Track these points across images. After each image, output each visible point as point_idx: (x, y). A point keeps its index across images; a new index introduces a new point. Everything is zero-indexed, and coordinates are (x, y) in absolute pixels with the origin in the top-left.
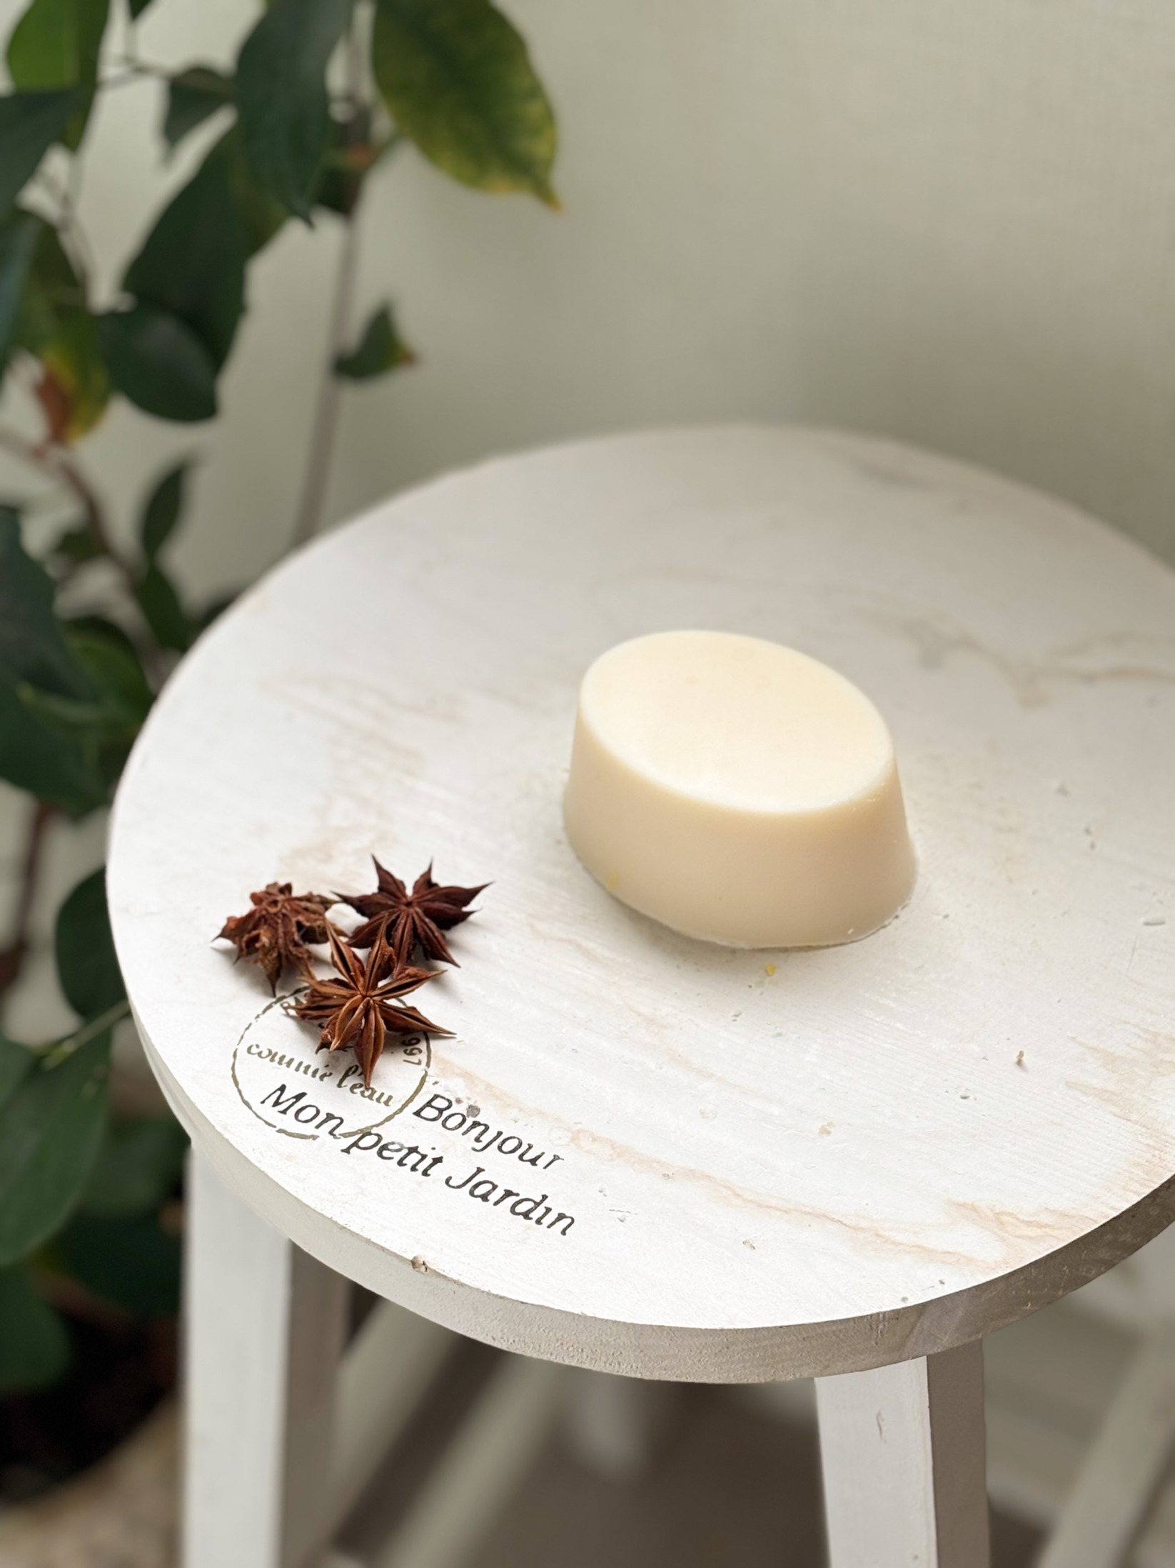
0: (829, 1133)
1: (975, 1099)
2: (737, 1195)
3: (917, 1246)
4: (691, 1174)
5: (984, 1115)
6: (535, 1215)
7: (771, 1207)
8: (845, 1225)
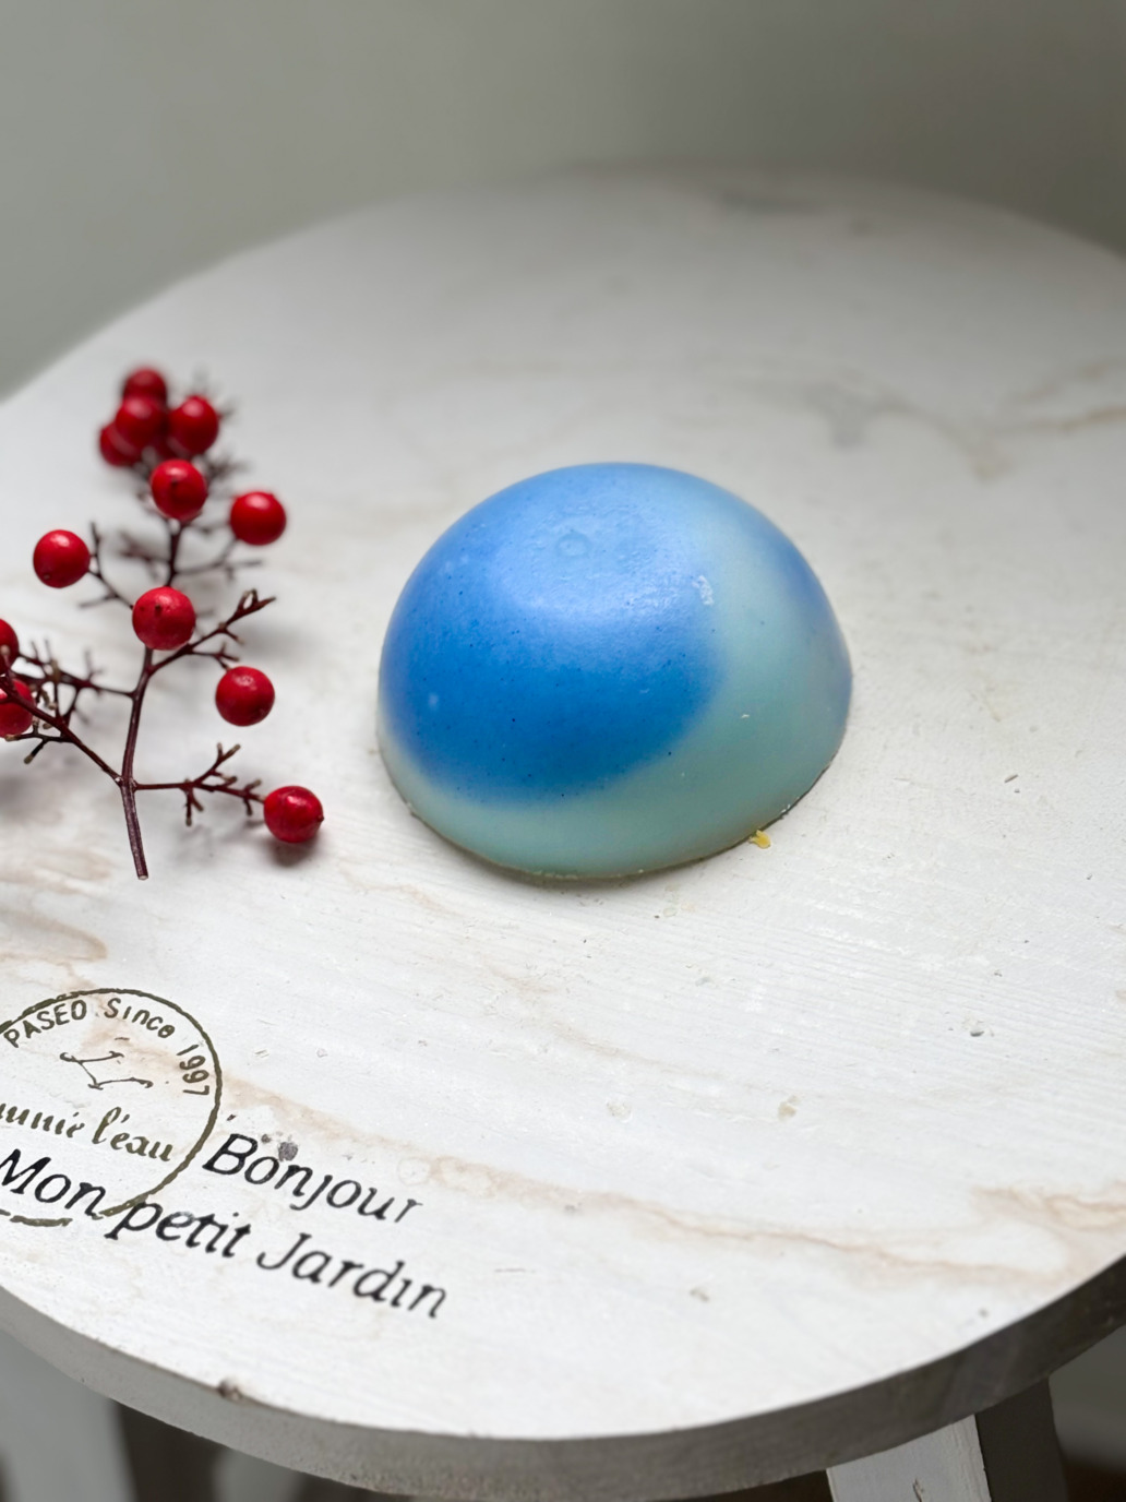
0: (792, 1113)
1: (993, 1035)
2: (674, 1223)
3: (939, 1264)
4: (607, 1201)
5: (1007, 1056)
6: (389, 1294)
7: (722, 1234)
8: (834, 1246)
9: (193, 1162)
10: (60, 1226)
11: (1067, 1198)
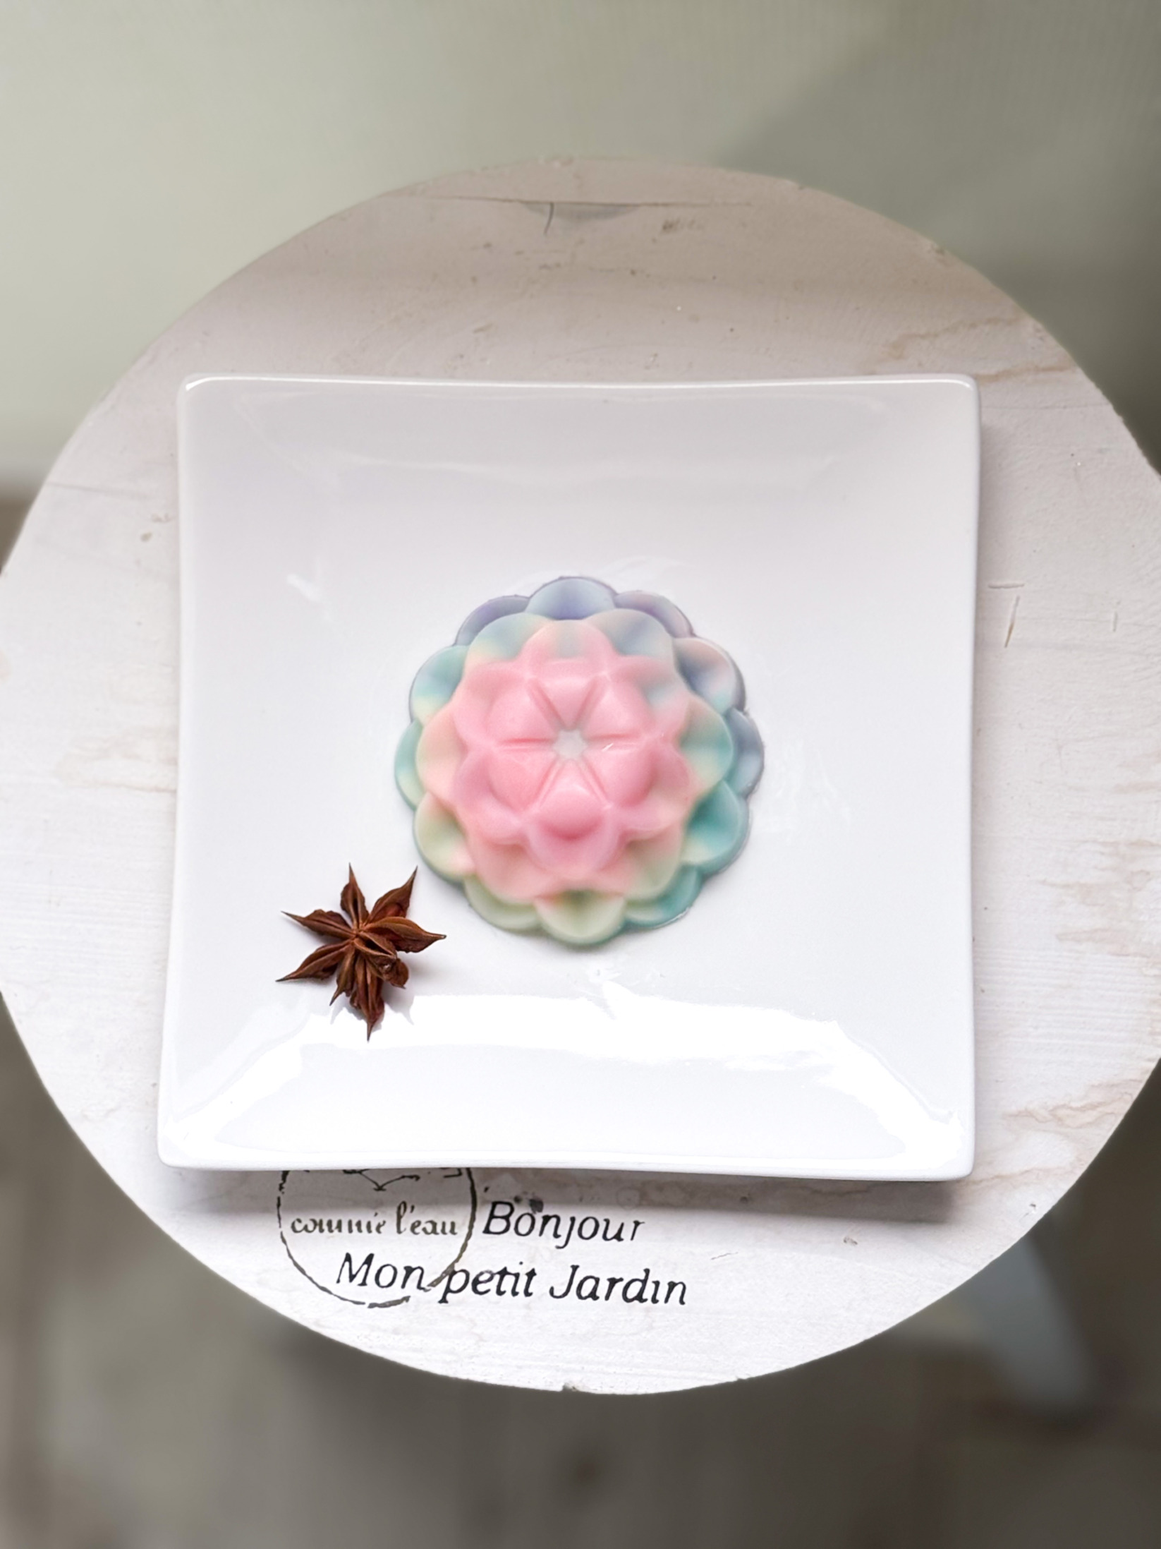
3: (996, 1177)
6: (648, 1294)
7: (848, 1193)
9: (474, 1231)
10: (404, 1303)
11: (1064, 1106)
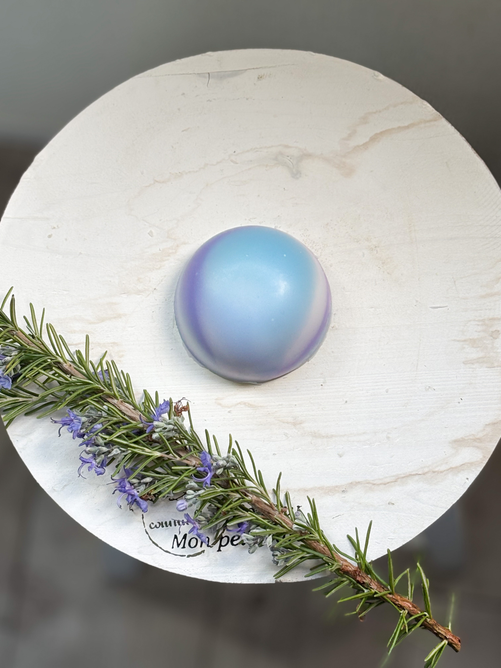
2: (374, 484)
3: (450, 469)
4: (353, 485)
7: (388, 483)
8: (420, 474)
10: (202, 553)
